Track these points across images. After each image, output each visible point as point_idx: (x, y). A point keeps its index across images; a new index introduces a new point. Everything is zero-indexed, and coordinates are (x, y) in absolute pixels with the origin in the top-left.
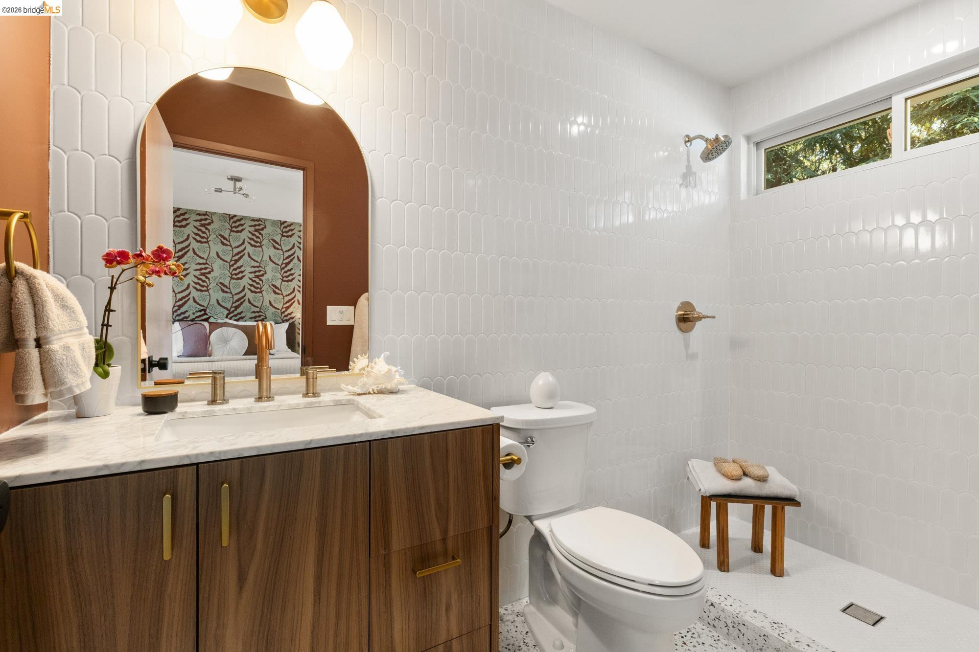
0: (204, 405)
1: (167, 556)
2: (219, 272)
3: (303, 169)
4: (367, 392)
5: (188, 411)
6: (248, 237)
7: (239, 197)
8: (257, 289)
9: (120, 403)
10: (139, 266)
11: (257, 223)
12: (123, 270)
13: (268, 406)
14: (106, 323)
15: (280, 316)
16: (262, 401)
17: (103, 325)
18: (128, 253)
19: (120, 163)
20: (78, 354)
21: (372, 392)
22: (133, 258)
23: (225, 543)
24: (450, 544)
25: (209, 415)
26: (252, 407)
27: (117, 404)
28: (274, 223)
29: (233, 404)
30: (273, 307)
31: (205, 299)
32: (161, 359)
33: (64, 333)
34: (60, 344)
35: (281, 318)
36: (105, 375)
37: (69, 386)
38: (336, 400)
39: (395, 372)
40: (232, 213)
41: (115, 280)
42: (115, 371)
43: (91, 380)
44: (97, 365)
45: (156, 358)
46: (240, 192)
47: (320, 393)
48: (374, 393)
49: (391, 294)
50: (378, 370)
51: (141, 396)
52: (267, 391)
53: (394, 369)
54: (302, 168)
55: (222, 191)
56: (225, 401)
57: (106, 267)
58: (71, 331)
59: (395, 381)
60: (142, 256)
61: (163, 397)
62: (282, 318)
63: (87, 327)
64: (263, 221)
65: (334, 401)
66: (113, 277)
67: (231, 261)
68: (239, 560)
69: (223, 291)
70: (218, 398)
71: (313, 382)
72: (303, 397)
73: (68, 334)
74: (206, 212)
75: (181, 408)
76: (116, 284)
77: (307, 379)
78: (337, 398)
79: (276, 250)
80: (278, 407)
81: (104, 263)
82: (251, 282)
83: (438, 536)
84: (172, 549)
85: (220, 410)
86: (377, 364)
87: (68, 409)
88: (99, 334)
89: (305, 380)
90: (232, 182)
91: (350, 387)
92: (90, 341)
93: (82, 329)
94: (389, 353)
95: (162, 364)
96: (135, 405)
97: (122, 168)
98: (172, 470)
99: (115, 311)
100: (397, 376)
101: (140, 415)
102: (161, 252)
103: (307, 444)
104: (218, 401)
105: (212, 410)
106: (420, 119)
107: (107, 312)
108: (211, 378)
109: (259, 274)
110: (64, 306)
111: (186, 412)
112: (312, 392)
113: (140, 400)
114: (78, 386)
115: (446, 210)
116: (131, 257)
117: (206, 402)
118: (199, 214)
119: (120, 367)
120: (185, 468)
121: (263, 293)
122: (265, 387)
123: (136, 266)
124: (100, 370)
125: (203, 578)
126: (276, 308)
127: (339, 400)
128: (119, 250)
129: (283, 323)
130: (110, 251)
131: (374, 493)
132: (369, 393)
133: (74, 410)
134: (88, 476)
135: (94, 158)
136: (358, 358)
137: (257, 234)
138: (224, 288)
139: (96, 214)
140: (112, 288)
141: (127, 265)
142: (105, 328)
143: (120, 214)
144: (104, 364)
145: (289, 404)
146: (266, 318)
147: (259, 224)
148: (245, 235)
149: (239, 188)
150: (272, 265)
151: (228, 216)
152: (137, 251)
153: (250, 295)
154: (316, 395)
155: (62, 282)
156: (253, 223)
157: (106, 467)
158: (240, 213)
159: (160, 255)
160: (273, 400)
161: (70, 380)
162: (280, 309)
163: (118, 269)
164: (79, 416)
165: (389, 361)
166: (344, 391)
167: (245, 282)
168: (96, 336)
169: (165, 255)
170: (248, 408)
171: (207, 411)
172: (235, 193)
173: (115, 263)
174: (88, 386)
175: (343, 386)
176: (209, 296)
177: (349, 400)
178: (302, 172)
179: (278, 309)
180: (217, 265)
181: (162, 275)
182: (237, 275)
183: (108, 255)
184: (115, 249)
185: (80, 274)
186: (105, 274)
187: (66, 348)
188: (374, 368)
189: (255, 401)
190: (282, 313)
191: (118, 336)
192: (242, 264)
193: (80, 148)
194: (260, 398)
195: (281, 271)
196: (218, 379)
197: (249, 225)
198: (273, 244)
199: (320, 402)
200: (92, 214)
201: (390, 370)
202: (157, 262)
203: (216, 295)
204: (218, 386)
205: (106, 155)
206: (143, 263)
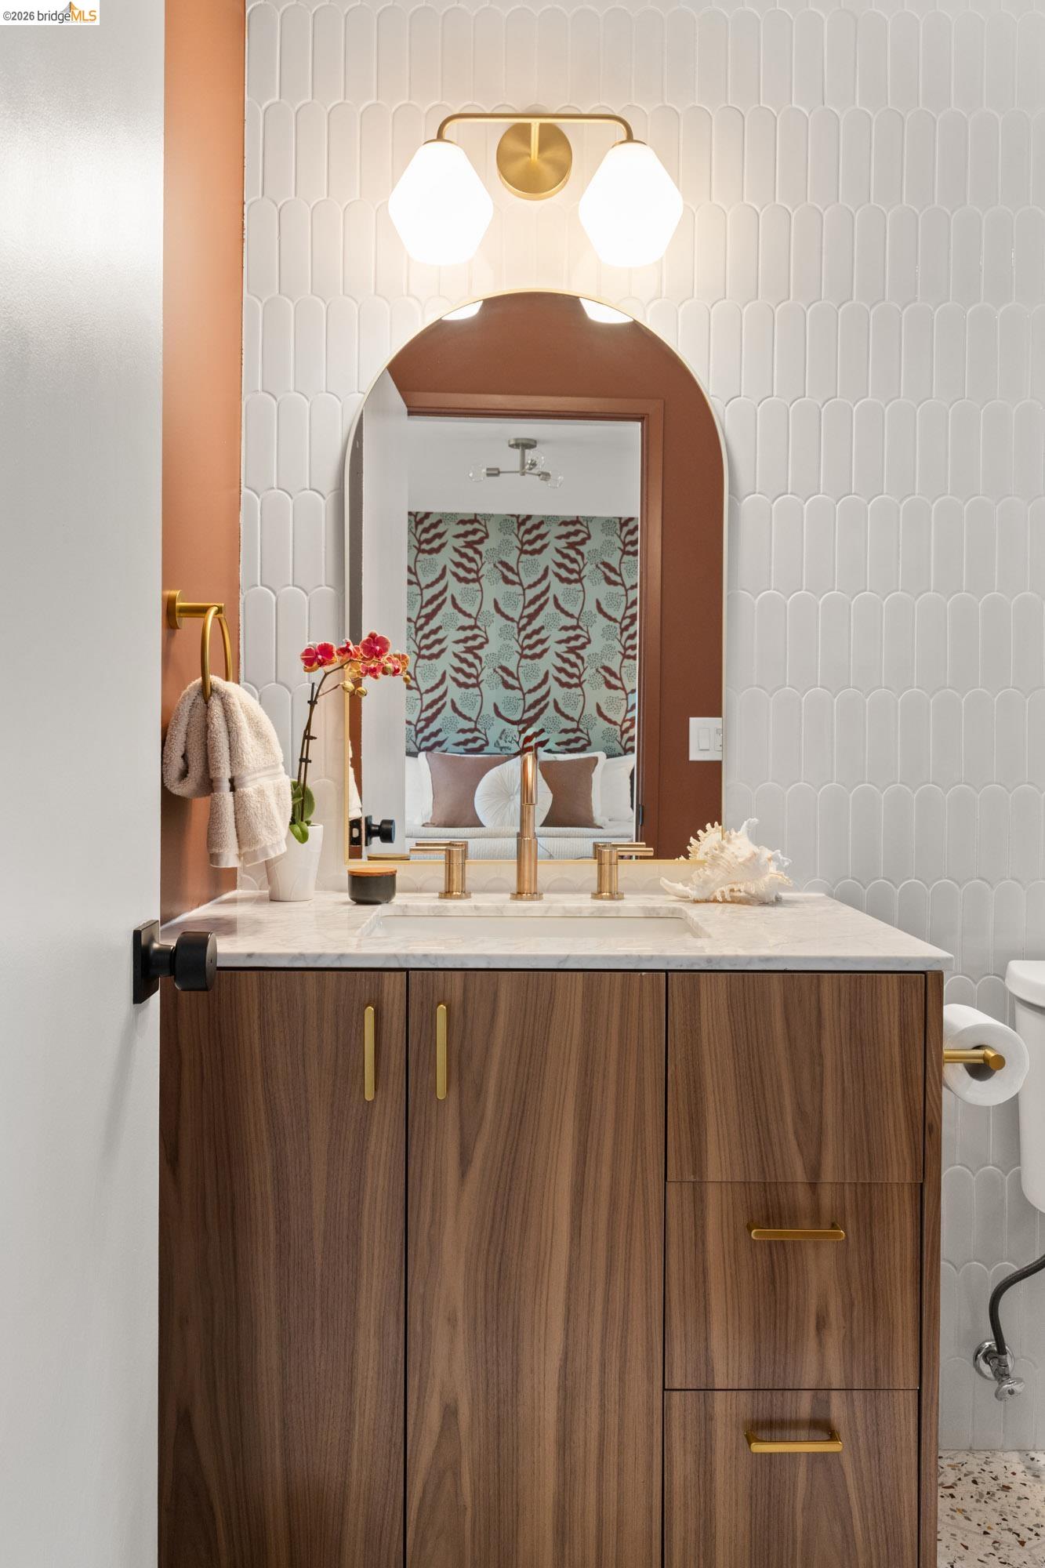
0: (434, 898)
1: (369, 1096)
2: (500, 644)
3: (640, 419)
4: (712, 899)
5: (410, 904)
6: (554, 562)
7: (531, 480)
8: (572, 681)
9: (322, 886)
10: (345, 667)
11: (571, 528)
12: (326, 674)
13: (529, 908)
14: (304, 757)
15: (619, 739)
16: (522, 899)
17: (301, 760)
18: (331, 647)
19: (324, 498)
20: (272, 800)
21: (720, 899)
22: (338, 654)
23: (441, 1094)
24: (827, 1198)
25: (438, 914)
26: (504, 907)
27: (317, 888)
28: (607, 523)
29: (477, 900)
30: (606, 718)
31: (473, 704)
32: (384, 822)
33: (259, 771)
34: (254, 787)
35: (620, 743)
36: (303, 837)
37: (263, 845)
38: (647, 908)
39: (770, 859)
40: (523, 512)
41: (316, 688)
42: (316, 831)
43: (287, 839)
44: (293, 822)
45: (376, 821)
46: (533, 471)
47: (623, 894)
48: (725, 901)
49: (771, 696)
50: (733, 853)
51: (347, 875)
52: (530, 882)
53: (767, 853)
54: (640, 416)
55: (499, 472)
56: (465, 894)
57: (305, 671)
58: (265, 768)
59: (767, 879)
60: (349, 651)
61: (377, 877)
62: (623, 744)
63: (284, 764)
64: (585, 523)
65: (644, 909)
66: (313, 684)
67: (521, 617)
68: (461, 1128)
69: (507, 685)
70: (455, 887)
71: (611, 869)
72: (592, 898)
73: (262, 774)
74: (476, 515)
75: (399, 899)
76: (317, 695)
77: (600, 864)
78: (650, 904)
79: (612, 586)
80: (546, 912)
81: (303, 664)
82: (560, 663)
83: (800, 1175)
84: (375, 1089)
85: (455, 907)
86: (733, 841)
87: (260, 889)
88: (297, 775)
89: (596, 866)
90: (518, 452)
91: (680, 887)
92: (286, 782)
93: (275, 766)
94: (755, 820)
95: (385, 833)
96: (341, 891)
97: (326, 506)
98: (377, 973)
99: (315, 738)
100: (772, 869)
101: (346, 903)
102: (374, 642)
103: (561, 962)
104: (454, 893)
105: (443, 906)
106: (839, 308)
107: (306, 741)
108: (444, 852)
109: (575, 645)
110: (259, 735)
111: (406, 906)
112: (608, 890)
113: (345, 882)
114: (272, 846)
115: (901, 502)
116: (335, 654)
117: (437, 895)
118: (463, 522)
119: (321, 827)
120: (393, 973)
121: (583, 686)
122: (526, 874)
123: (342, 667)
124: (297, 828)
125: (413, 1142)
126: (610, 721)
127: (654, 909)
128: (320, 643)
129: (625, 754)
130: (310, 645)
131: (673, 1067)
132: (715, 901)
133: (267, 892)
134: (283, 966)
135: (292, 498)
136: (705, 831)
137: (572, 553)
138: (508, 678)
139: (294, 585)
140: (312, 703)
141: (331, 666)
142: (304, 764)
143: (323, 583)
144: (302, 820)
145: (564, 908)
146: (589, 743)
147: (576, 530)
148: (548, 558)
149: (531, 464)
150: (602, 621)
151: (514, 519)
152: (342, 644)
153: (558, 693)
154: (614, 896)
155: (253, 695)
156: (564, 530)
157: (302, 956)
158: (538, 510)
159: (372, 648)
160: (540, 898)
161: (265, 837)
162: (620, 722)
163: (320, 672)
164: (273, 899)
165: (756, 837)
166: (668, 893)
167: (549, 662)
168: (293, 777)
169: (378, 648)
170: (497, 908)
171: (437, 906)
172: (523, 474)
173: (315, 664)
174: (284, 848)
175: (665, 882)
176: (480, 697)
177: (674, 910)
178: (640, 424)
179: (615, 723)
180: (495, 628)
181: (380, 674)
182: (532, 650)
183: (308, 652)
184: (315, 643)
185: (274, 680)
186: (303, 680)
187: (261, 792)
188: (726, 851)
189: (511, 899)
190: (623, 733)
191: (320, 778)
192: (542, 624)
193: (275, 486)
194: (519, 893)
195: (621, 634)
196: (455, 854)
197: (558, 534)
198: (605, 574)
199: (618, 909)
200: (289, 585)
201: (755, 854)
202: (368, 659)
203: (493, 693)
204: (455, 868)
205: (306, 489)
206: (351, 660)
